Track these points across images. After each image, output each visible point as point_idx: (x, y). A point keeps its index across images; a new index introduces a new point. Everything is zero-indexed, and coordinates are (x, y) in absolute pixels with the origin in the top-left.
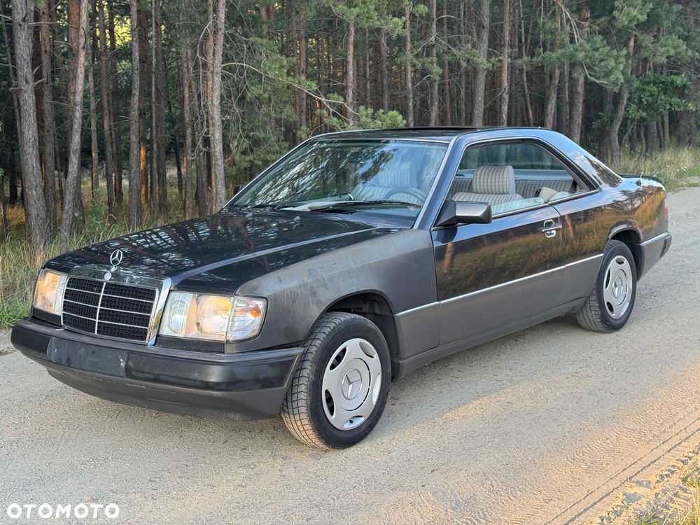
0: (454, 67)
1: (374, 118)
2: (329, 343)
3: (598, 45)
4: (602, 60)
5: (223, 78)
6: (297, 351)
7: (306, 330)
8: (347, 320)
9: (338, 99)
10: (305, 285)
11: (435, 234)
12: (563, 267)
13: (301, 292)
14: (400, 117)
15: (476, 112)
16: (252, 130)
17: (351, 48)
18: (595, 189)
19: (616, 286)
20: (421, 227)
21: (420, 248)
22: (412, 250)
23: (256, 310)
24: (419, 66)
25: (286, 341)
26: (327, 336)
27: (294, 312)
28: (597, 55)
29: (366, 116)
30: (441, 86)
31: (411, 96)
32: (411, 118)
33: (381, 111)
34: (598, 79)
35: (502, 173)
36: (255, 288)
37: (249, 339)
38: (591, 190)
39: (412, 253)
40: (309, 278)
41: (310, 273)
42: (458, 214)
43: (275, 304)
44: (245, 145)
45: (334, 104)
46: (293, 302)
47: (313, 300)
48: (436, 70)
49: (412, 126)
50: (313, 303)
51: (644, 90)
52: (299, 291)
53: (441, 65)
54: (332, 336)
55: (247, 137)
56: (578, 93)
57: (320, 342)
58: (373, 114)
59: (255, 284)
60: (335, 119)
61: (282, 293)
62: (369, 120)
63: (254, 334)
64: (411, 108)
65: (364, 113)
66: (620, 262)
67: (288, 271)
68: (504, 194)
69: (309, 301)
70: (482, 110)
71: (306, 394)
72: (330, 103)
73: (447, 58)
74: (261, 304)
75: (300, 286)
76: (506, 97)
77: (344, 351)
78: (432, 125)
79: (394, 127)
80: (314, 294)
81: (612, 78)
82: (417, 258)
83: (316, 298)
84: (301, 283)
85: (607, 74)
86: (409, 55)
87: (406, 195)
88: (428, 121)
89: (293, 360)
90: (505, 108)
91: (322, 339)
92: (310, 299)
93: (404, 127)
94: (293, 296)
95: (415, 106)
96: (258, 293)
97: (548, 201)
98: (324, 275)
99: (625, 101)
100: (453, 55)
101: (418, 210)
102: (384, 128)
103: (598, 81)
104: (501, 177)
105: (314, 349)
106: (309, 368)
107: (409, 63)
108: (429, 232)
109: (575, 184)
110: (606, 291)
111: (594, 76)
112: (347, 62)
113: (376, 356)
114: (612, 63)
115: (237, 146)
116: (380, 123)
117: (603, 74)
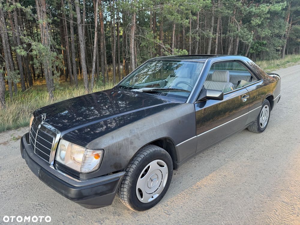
0: (203, 38)
1: (178, 52)
2: (140, 166)
3: (245, 31)
4: (246, 36)
5: (135, 40)
6: (121, 174)
7: (126, 163)
8: (151, 152)
9: (168, 46)
10: (127, 139)
11: (196, 105)
12: (248, 113)
13: (125, 143)
14: (186, 52)
15: (209, 50)
16: (143, 55)
17: (174, 32)
18: (260, 80)
19: (264, 116)
20: (190, 102)
21: (189, 113)
22: (185, 114)
23: (97, 156)
24: (193, 36)
25: (115, 170)
26: (139, 162)
27: (120, 154)
28: (245, 34)
29: (176, 51)
30: (199, 43)
31: (190, 46)
32: (190, 52)
33: (181, 50)
34: (244, 41)
35: (224, 73)
36: (97, 144)
37: (93, 172)
38: (258, 80)
39: (185, 115)
40: (130, 135)
41: (130, 132)
42: (208, 95)
43: (109, 152)
44: (141, 60)
45: (167, 48)
46: (119, 149)
47: (131, 147)
48: (198, 38)
49: (190, 54)
50: (131, 149)
51: (255, 45)
52: (124, 143)
53: (199, 36)
54: (142, 162)
55: (142, 58)
56: (237, 45)
57: (135, 166)
58: (178, 51)
59: (98, 141)
60: (167, 52)
61: (113, 145)
62: (177, 53)
63: (96, 169)
64: (190, 49)
65: (175, 50)
66: (266, 107)
67: (118, 132)
68: (225, 82)
69: (129, 148)
70: (210, 50)
71: (127, 193)
72: (166, 47)
73: (201, 34)
74: (100, 152)
75: (124, 140)
76: (217, 46)
77: (149, 167)
78: (196, 54)
79: (185, 55)
80: (132, 143)
81: (249, 41)
82: (187, 117)
83: (133, 146)
84: (125, 138)
85: (247, 40)
86: (190, 33)
87: (185, 84)
88: (195, 53)
89: (118, 180)
90: (216, 49)
91: (137, 164)
92: (130, 147)
93: (188, 55)
94: (120, 146)
95: (191, 49)
96: (98, 147)
97: (244, 86)
98: (138, 133)
99: (249, 48)
100: (203, 34)
101: (189, 93)
102: (181, 55)
103: (244, 42)
104: (224, 75)
105: (132, 170)
106: (129, 180)
107: (190, 36)
108: (193, 105)
109: (252, 77)
110: (261, 119)
111: (243, 40)
112: (173, 36)
113: (166, 166)
114: (249, 36)
115: (139, 60)
116: (180, 53)
117: (246, 40)
